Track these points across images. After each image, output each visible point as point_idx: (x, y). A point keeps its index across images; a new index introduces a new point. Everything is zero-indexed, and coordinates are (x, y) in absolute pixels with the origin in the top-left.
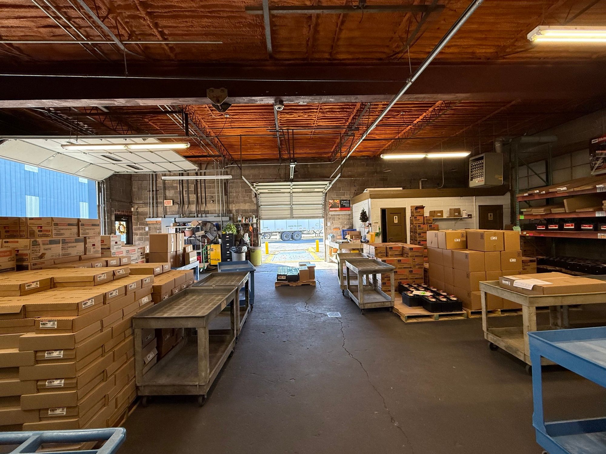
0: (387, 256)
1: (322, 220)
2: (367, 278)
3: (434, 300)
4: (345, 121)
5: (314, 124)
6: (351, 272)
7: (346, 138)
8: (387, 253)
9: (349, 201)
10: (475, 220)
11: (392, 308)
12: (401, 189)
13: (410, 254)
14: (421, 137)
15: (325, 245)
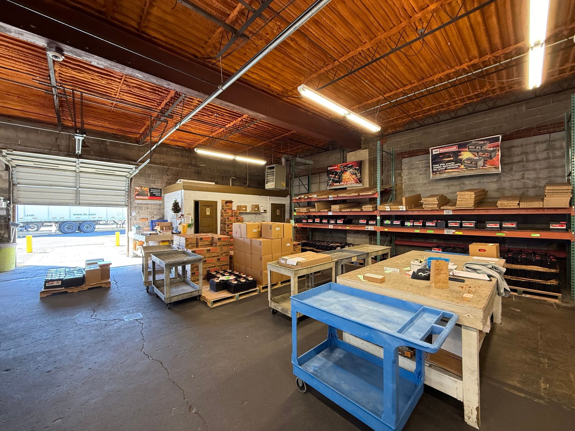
0: (197, 246)
1: (125, 209)
2: (176, 270)
3: (236, 282)
4: (157, 104)
5: (116, 95)
6: (157, 266)
7: (159, 123)
8: (197, 243)
9: (161, 190)
10: (269, 215)
11: (200, 296)
12: (214, 183)
13: (218, 244)
14: (232, 140)
15: (128, 238)
